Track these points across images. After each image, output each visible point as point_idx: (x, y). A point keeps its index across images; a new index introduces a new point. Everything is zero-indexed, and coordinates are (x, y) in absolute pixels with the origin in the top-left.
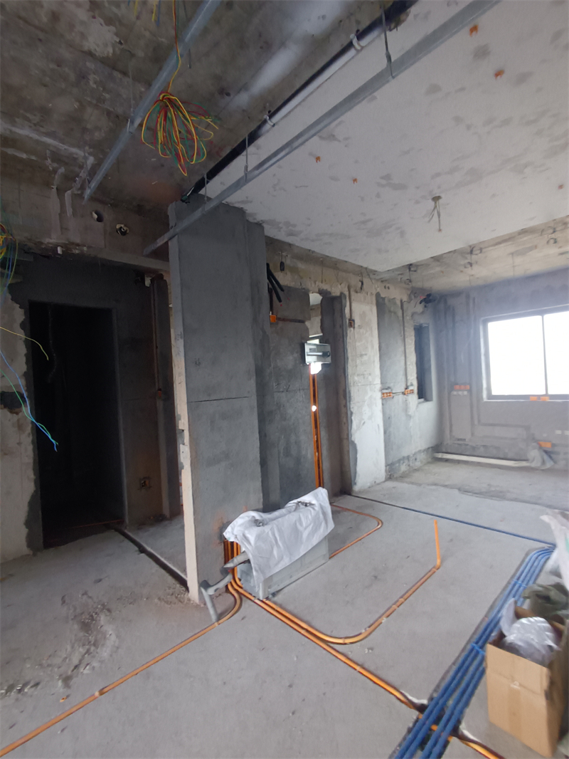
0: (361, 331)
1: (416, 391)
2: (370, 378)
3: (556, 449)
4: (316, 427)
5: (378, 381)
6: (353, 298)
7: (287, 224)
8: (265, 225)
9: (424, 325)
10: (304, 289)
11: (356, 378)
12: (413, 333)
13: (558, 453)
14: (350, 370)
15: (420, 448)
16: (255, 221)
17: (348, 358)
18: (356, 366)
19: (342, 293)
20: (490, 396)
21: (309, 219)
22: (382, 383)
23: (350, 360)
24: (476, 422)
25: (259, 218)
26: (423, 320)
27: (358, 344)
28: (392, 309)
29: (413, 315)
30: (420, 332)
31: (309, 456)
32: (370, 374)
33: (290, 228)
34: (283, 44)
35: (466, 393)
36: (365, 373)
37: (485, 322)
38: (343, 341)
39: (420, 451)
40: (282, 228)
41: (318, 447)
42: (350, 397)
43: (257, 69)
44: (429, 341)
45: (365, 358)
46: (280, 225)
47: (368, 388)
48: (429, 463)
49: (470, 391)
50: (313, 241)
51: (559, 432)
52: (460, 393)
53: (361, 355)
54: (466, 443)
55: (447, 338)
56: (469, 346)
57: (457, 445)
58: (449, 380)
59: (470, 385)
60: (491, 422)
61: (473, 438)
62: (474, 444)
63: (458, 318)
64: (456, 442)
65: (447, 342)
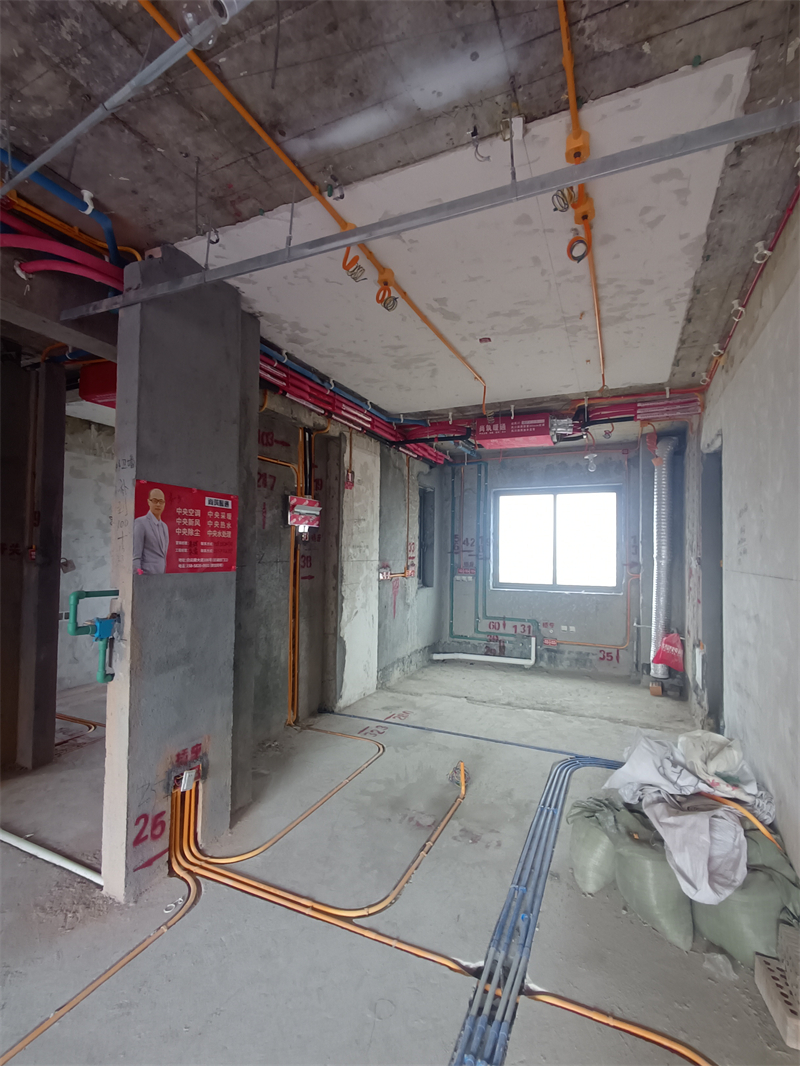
0: (362, 487)
1: (416, 574)
2: (367, 551)
3: (562, 647)
4: (294, 617)
5: (376, 556)
6: (354, 442)
7: (295, 325)
8: (262, 320)
9: (429, 490)
10: (295, 419)
11: (351, 551)
12: (417, 498)
13: (562, 652)
14: (344, 540)
15: (416, 648)
16: (251, 311)
17: (343, 523)
18: (352, 534)
19: (341, 434)
20: (497, 584)
21: (327, 326)
22: (380, 560)
23: (345, 526)
24: (480, 616)
25: (258, 307)
26: (430, 483)
27: (356, 505)
28: (397, 465)
29: (419, 474)
30: (425, 497)
31: (282, 658)
32: (367, 547)
33: (297, 332)
34: (380, 103)
35: (470, 578)
36: (362, 544)
37: (497, 495)
38: (339, 499)
39: (416, 651)
40: (286, 329)
41: (294, 646)
42: (342, 576)
43: (335, 118)
44: (433, 510)
45: (363, 524)
46: (285, 325)
47: (364, 564)
48: (424, 667)
49: (476, 577)
50: (320, 356)
51: (564, 628)
52: (464, 578)
53: (359, 520)
54: (467, 641)
55: (453, 509)
56: (478, 521)
57: (456, 644)
58: (452, 561)
59: (476, 569)
60: (497, 615)
61: (476, 635)
62: (476, 642)
63: (467, 486)
64: (456, 639)
65: (453, 514)
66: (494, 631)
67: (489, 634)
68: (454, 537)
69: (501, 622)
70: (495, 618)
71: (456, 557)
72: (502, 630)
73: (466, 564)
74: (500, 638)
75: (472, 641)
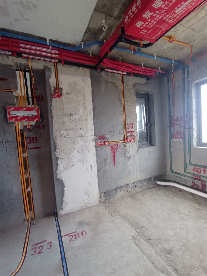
2: (82, 132)
5: (91, 133)
6: (59, 71)
15: (140, 179)
18: (63, 123)
20: (200, 144)
24: (188, 163)
26: (147, 89)
27: (67, 106)
28: (109, 80)
35: (181, 140)
36: (76, 128)
45: (76, 117)
47: (79, 139)
49: (184, 139)
52: (177, 140)
53: (71, 115)
54: (180, 176)
55: (169, 101)
56: (184, 105)
57: (174, 177)
58: (171, 131)
59: (184, 135)
60: (199, 164)
61: (185, 174)
62: (186, 178)
63: (176, 85)
64: (174, 174)
65: (170, 104)
66: (197, 173)
67: (194, 175)
68: (171, 117)
69: (202, 169)
70: (198, 166)
71: (172, 128)
72: (202, 174)
73: (178, 132)
74: (202, 178)
75: (183, 177)
